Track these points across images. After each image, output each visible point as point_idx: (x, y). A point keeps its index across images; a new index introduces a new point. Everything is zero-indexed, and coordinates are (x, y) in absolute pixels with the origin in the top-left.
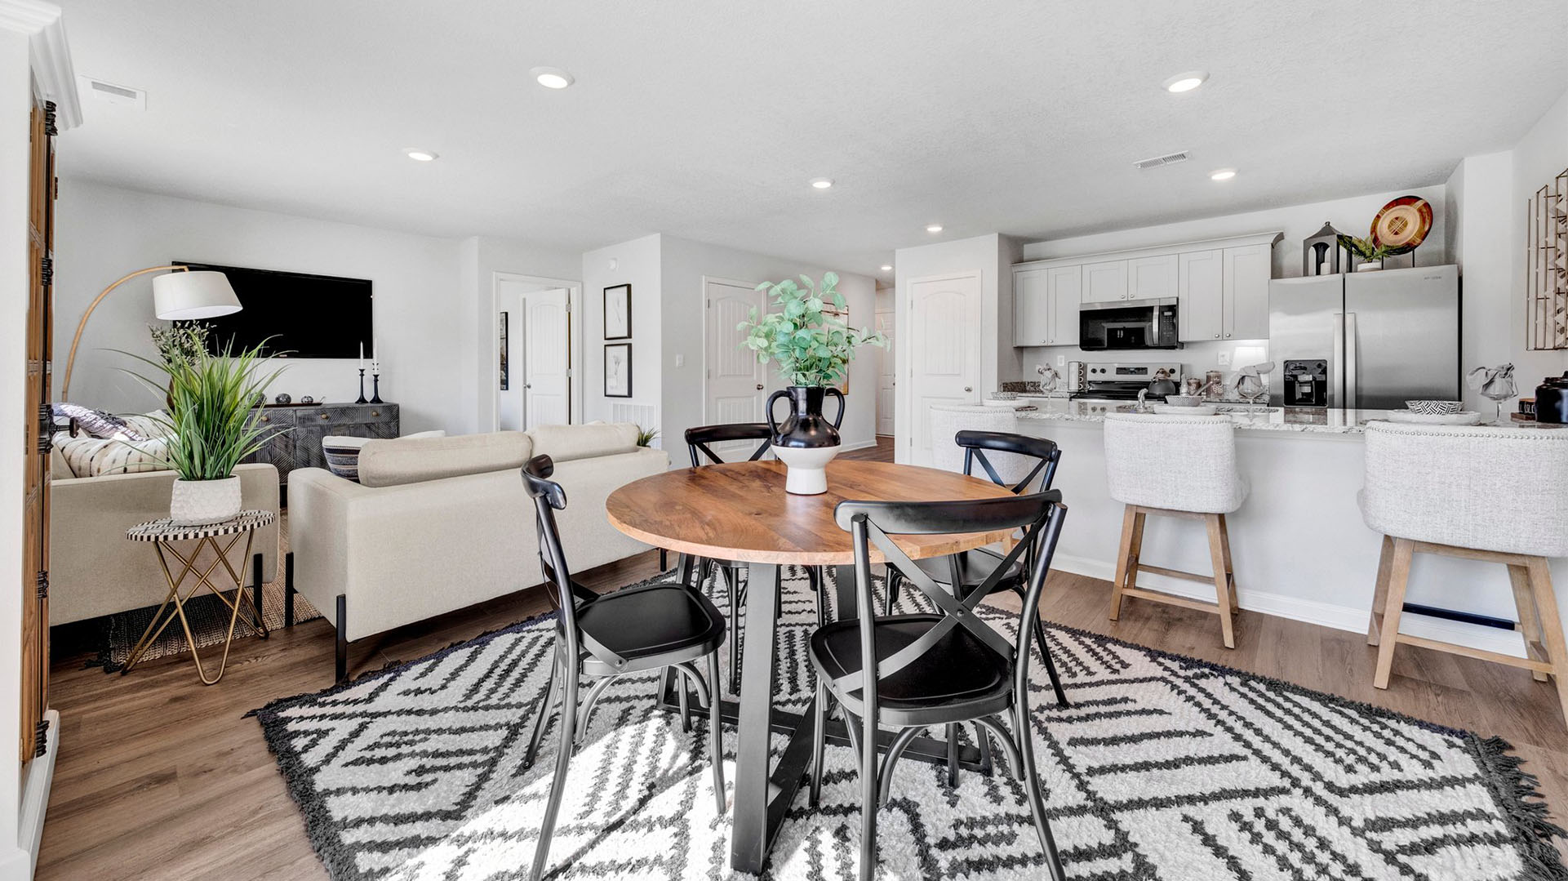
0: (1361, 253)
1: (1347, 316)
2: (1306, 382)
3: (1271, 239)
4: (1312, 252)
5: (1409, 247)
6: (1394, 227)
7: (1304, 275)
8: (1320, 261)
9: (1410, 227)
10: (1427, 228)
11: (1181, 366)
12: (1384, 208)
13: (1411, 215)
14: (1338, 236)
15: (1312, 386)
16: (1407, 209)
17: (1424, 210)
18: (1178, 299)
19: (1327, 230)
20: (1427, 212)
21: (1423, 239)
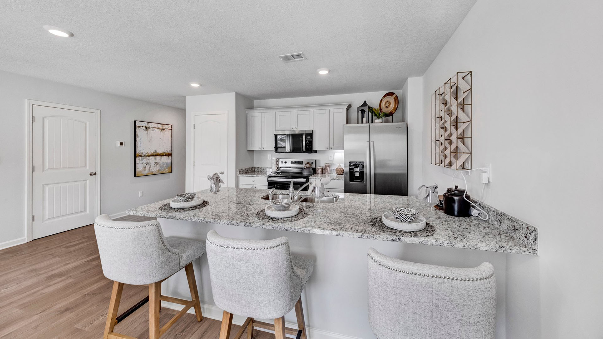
0: (376, 115)
1: (371, 142)
2: (358, 171)
3: (346, 107)
4: (360, 113)
5: (391, 114)
6: (386, 105)
7: (357, 123)
8: (363, 117)
9: (391, 105)
10: (397, 107)
11: (316, 161)
12: (383, 97)
13: (391, 99)
14: (368, 107)
15: (359, 173)
16: (390, 98)
17: (396, 98)
18: (313, 131)
19: (365, 104)
20: (397, 99)
21: (396, 111)
